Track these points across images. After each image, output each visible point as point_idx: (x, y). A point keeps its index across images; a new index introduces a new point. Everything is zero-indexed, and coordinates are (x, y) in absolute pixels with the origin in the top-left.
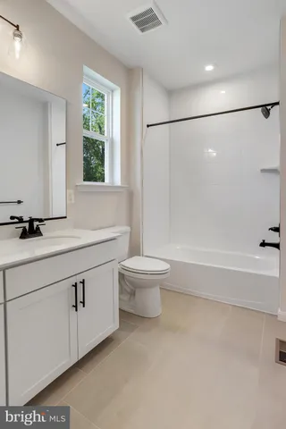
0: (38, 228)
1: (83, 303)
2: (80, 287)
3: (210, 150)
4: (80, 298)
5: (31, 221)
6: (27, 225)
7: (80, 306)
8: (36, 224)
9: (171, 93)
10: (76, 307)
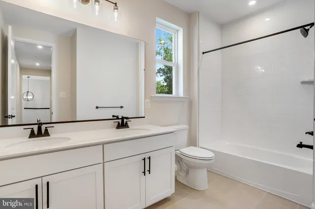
0: (126, 123)
1: (149, 171)
2: (147, 161)
3: (259, 68)
4: (147, 168)
5: (123, 118)
6: (120, 121)
7: (147, 173)
8: (125, 120)
9: (223, 26)
10: (144, 172)
